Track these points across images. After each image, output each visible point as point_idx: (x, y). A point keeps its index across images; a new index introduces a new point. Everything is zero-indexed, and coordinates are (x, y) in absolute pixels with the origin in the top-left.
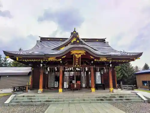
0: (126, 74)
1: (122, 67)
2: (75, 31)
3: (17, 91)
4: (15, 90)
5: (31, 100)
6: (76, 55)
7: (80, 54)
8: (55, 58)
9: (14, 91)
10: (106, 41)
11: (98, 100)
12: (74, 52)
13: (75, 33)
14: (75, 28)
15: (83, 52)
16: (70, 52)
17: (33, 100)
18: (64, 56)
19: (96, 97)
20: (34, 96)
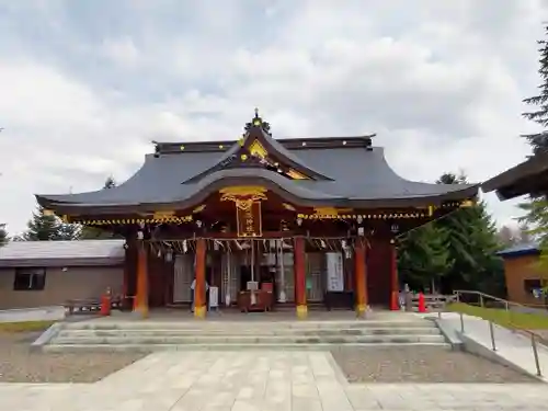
0: (469, 257)
1: (455, 232)
2: (257, 119)
3: (81, 312)
4: (75, 310)
5: (102, 338)
6: (238, 203)
7: (249, 197)
8: (172, 213)
9: (71, 313)
10: (373, 145)
11: (299, 342)
12: (229, 193)
13: (257, 123)
14: (256, 110)
15: (258, 192)
16: (217, 195)
17: (109, 338)
18: (200, 205)
19: (297, 333)
20: (114, 328)
